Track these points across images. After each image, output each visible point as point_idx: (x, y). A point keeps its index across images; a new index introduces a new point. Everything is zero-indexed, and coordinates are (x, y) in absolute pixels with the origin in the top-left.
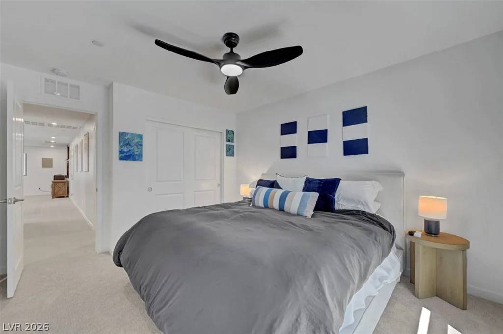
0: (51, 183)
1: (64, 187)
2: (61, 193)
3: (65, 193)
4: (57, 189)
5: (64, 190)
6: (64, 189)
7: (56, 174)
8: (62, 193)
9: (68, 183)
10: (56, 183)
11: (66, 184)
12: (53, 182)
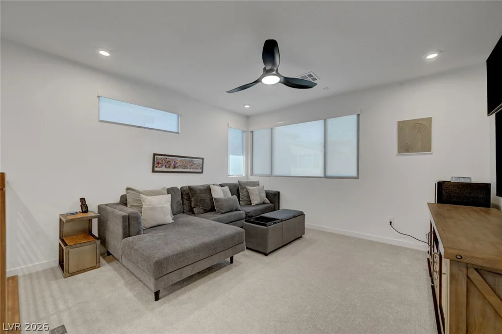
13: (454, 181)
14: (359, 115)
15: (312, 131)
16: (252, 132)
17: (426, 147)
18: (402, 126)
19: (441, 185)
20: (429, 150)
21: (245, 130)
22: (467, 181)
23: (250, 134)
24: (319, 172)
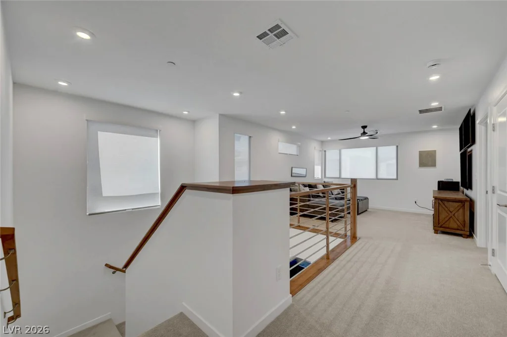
0: (431, 199)
1: (461, 211)
2: (453, 225)
3: (464, 226)
4: (443, 215)
5: (461, 218)
6: (462, 215)
7: (443, 179)
8: (455, 226)
9: (472, 203)
10: (442, 200)
11: (467, 205)
12: (436, 198)
13: (446, 180)
14: (397, 146)
15: (368, 153)
16: (325, 151)
17: (434, 165)
18: (421, 154)
19: (439, 183)
20: (435, 166)
21: (321, 150)
22: (451, 181)
23: (324, 152)
24: (373, 176)
